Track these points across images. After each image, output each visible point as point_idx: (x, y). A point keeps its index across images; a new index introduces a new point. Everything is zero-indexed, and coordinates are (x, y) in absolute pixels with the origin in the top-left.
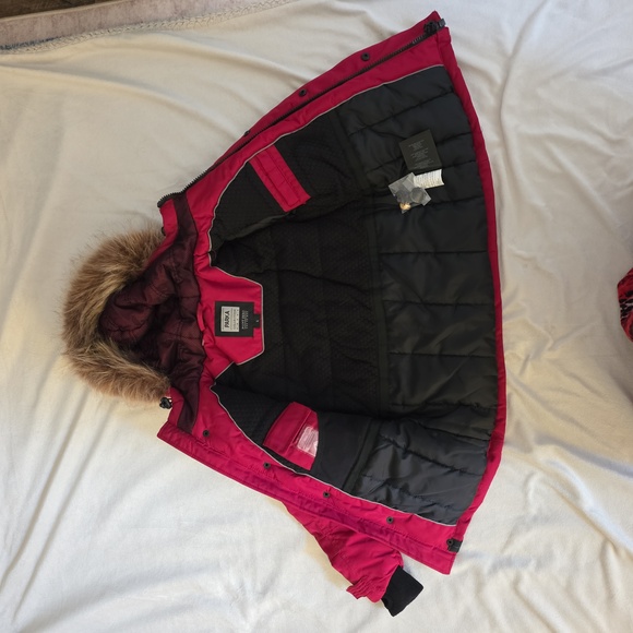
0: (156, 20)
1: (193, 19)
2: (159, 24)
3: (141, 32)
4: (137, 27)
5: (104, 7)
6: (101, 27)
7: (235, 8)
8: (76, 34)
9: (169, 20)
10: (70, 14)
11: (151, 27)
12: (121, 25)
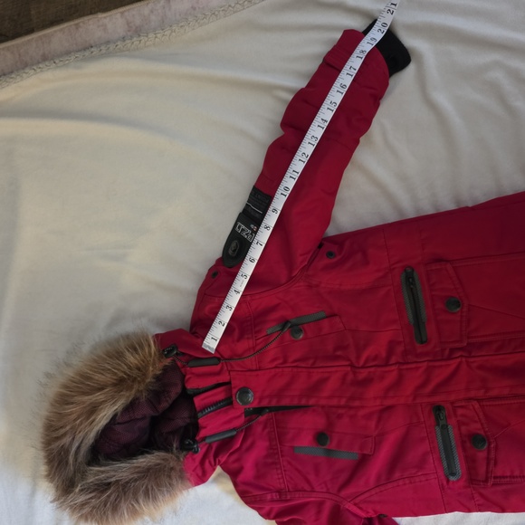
0: (108, 42)
1: (151, 35)
2: (112, 47)
3: (92, 58)
4: (87, 53)
5: (44, 35)
6: (45, 58)
7: (199, 15)
8: (17, 70)
9: (124, 39)
10: (8, 49)
11: (103, 51)
12: (68, 53)
